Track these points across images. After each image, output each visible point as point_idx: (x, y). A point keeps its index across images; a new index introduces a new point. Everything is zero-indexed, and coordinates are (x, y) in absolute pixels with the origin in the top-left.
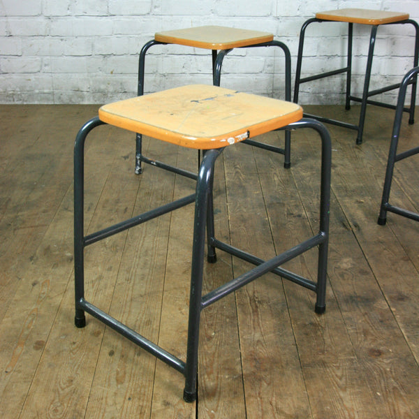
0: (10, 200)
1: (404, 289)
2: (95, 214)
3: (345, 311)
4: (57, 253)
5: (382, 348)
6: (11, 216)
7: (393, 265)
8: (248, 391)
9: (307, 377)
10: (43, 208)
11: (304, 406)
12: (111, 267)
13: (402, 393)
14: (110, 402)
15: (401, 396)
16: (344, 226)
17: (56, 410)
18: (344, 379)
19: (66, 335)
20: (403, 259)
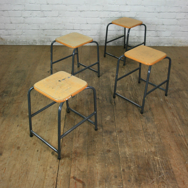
0: (11, 91)
1: (122, 128)
2: (37, 98)
3: (104, 136)
4: (25, 114)
5: (111, 149)
6: (12, 98)
7: (122, 119)
8: (72, 164)
9: (88, 159)
10: (21, 95)
11: (86, 168)
12: (40, 120)
13: (113, 165)
14: (36, 167)
15: (112, 165)
16: (111, 103)
17: (22, 169)
18: (98, 160)
19: (26, 144)
20: (125, 117)
